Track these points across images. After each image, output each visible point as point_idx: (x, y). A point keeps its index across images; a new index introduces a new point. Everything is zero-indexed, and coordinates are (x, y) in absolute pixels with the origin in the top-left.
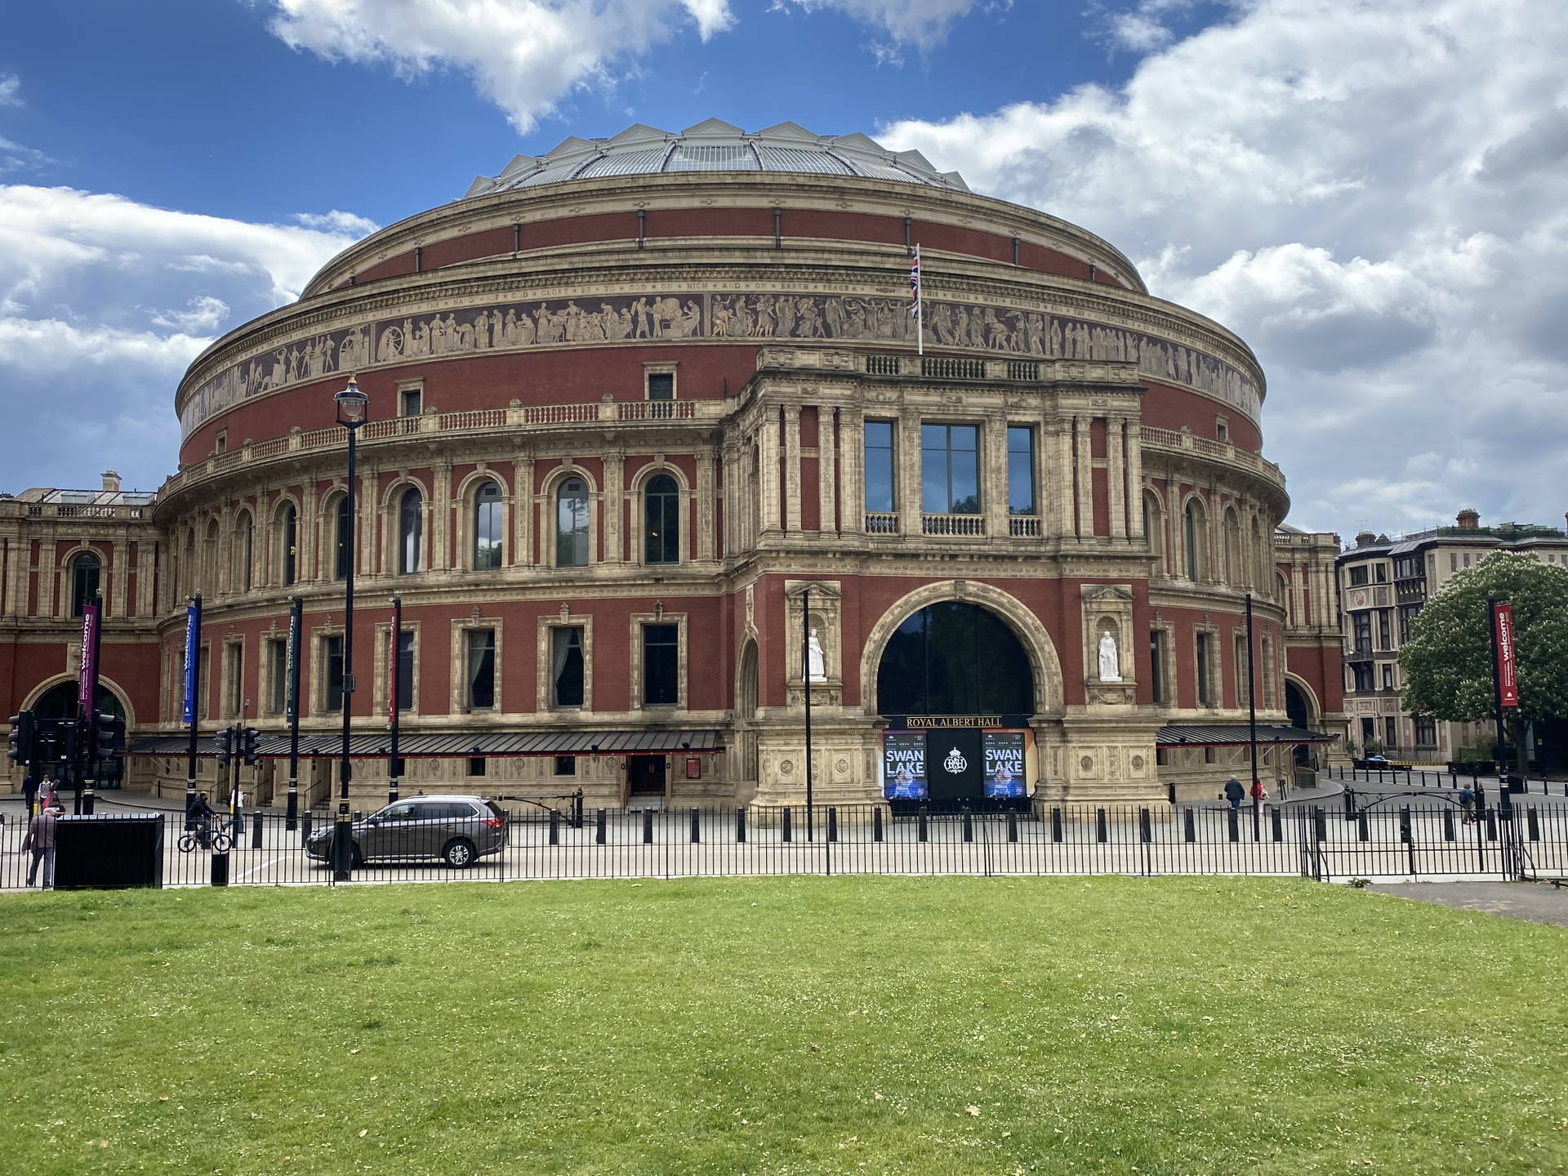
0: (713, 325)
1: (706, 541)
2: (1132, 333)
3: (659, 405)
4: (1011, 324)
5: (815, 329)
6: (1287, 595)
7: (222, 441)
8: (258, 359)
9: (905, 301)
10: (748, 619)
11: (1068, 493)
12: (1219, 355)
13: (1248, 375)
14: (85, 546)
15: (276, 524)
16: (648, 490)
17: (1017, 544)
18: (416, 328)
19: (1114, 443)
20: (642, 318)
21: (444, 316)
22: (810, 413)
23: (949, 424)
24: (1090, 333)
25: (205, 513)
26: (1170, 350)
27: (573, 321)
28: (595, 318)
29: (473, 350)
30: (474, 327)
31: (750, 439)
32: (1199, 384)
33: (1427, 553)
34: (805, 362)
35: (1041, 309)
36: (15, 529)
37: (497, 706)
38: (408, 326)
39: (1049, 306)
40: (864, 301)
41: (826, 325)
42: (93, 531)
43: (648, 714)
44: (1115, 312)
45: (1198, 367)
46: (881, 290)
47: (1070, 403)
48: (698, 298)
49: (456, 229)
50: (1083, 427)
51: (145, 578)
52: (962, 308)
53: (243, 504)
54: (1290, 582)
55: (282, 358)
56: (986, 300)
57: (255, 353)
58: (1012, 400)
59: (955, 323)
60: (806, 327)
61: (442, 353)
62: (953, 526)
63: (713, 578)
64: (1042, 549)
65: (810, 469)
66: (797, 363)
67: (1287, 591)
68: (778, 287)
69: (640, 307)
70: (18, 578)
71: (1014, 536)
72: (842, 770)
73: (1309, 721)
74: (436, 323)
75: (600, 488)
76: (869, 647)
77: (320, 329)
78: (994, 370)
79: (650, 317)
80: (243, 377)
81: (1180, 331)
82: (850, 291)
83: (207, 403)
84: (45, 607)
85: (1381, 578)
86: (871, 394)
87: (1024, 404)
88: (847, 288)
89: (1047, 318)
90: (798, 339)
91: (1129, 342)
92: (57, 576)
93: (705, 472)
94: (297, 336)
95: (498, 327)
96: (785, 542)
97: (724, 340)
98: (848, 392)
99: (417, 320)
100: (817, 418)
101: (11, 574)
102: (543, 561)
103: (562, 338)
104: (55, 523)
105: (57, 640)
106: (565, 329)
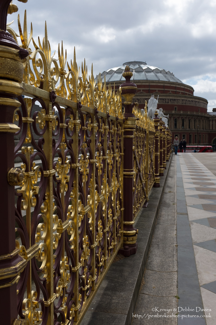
32: (171, 103)
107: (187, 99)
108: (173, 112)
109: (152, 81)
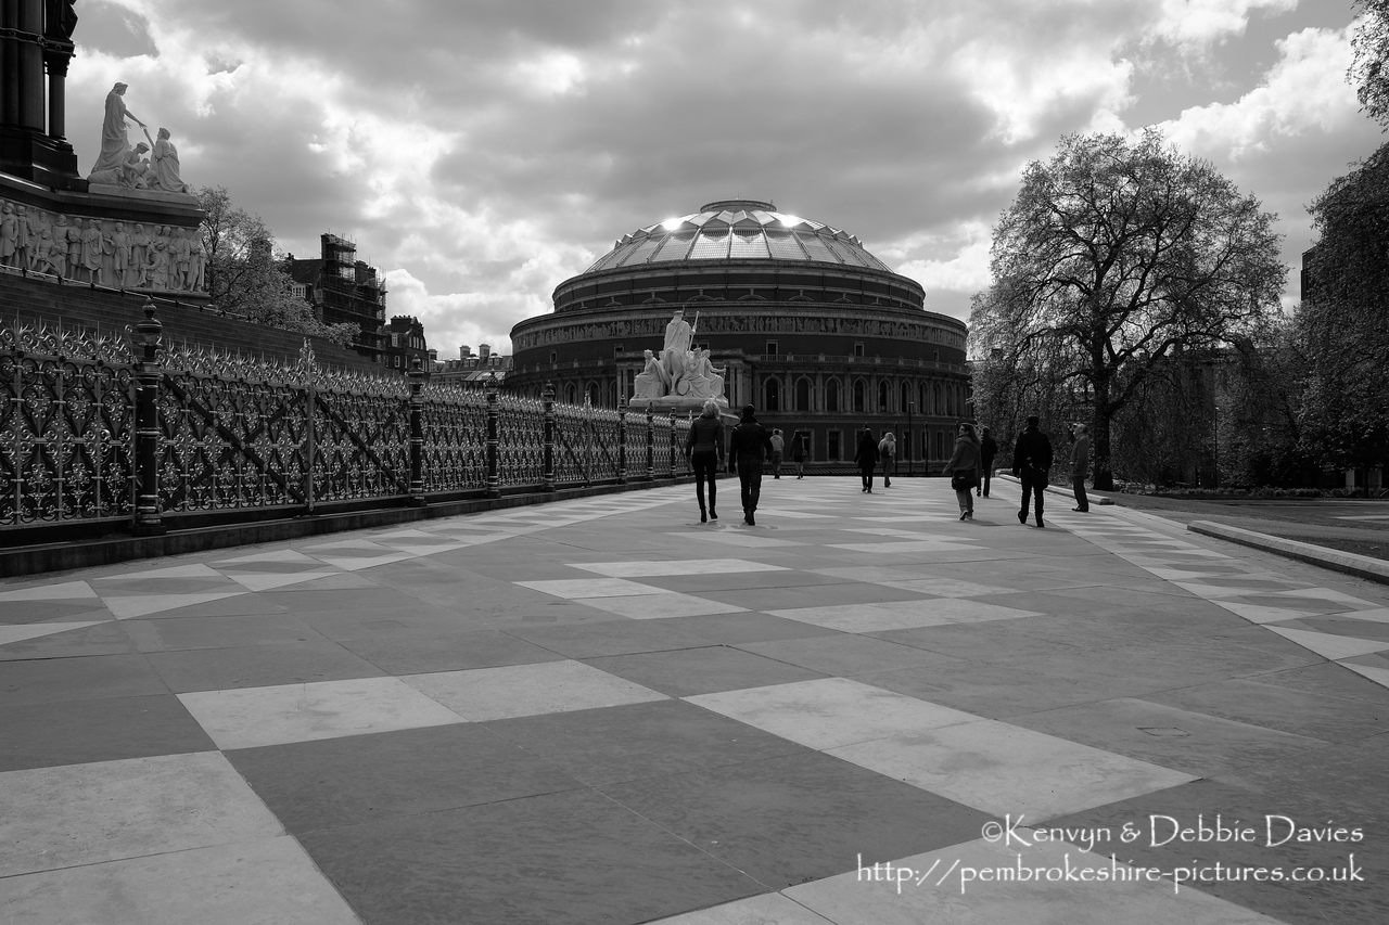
2: (800, 317)
4: (741, 321)
18: (554, 332)
20: (613, 328)
24: (778, 320)
26: (823, 321)
32: (843, 331)
35: (755, 314)
39: (758, 313)
44: (791, 310)
52: (721, 318)
59: (718, 323)
68: (655, 316)
69: (613, 324)
79: (616, 327)
89: (757, 317)
103: (591, 336)
106: (592, 333)
107: (895, 320)
108: (851, 360)
109: (786, 264)
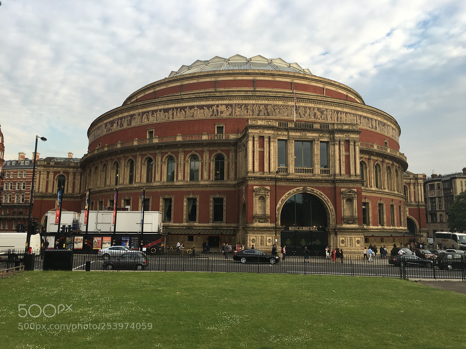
0: (235, 113)
1: (232, 175)
2: (358, 115)
3: (219, 135)
4: (322, 113)
5: (265, 114)
6: (408, 192)
7: (99, 145)
8: (110, 122)
9: (291, 106)
10: (243, 197)
11: (337, 162)
12: (385, 121)
13: (394, 127)
14: (62, 173)
15: (113, 168)
16: (216, 159)
17: (322, 176)
18: (153, 114)
19: (352, 147)
20: (215, 111)
21: (160, 110)
22: (262, 138)
23: (303, 141)
24: (346, 115)
25: (94, 165)
26: (370, 120)
27: (196, 112)
28: (202, 111)
29: (168, 120)
30: (168, 113)
31: (245, 145)
32: (379, 130)
33: (453, 180)
34: (261, 124)
35: (331, 108)
36: (43, 168)
37: (172, 221)
38: (150, 113)
39: (333, 107)
40: (279, 106)
41: (268, 112)
42: (64, 169)
43: (214, 224)
44: (353, 109)
45: (379, 125)
46: (284, 103)
47: (337, 136)
48: (231, 105)
49: (165, 86)
50: (342, 143)
51: (77, 182)
52: (307, 108)
53: (105, 162)
54: (409, 188)
55: (116, 122)
56: (315, 105)
57: (109, 120)
58: (320, 135)
59: (305, 112)
60: (262, 113)
61: (159, 121)
62: (304, 171)
63: (234, 185)
64: (330, 178)
65: (262, 154)
66: (259, 124)
67: (408, 191)
68: (254, 102)
69: (215, 108)
70: (43, 182)
71: (322, 174)
72: (269, 242)
73: (416, 230)
74: (158, 112)
75: (202, 158)
76: (278, 206)
77: (126, 114)
78: (316, 126)
79: (217, 110)
80: (105, 127)
81: (373, 114)
82: (275, 103)
83: (96, 134)
84: (50, 190)
85: (439, 188)
86: (279, 133)
87: (324, 136)
88: (274, 102)
89: (333, 111)
90: (259, 117)
91: (358, 118)
92: (54, 181)
93: (232, 154)
94: (120, 116)
95: (175, 113)
96: (254, 175)
97: (238, 117)
98: (273, 132)
99: (153, 112)
100: (264, 139)
101: (41, 181)
102: (186, 180)
103: (193, 116)
104: (53, 167)
105: (52, 199)
106: (193, 114)
